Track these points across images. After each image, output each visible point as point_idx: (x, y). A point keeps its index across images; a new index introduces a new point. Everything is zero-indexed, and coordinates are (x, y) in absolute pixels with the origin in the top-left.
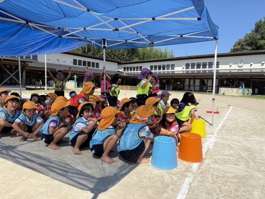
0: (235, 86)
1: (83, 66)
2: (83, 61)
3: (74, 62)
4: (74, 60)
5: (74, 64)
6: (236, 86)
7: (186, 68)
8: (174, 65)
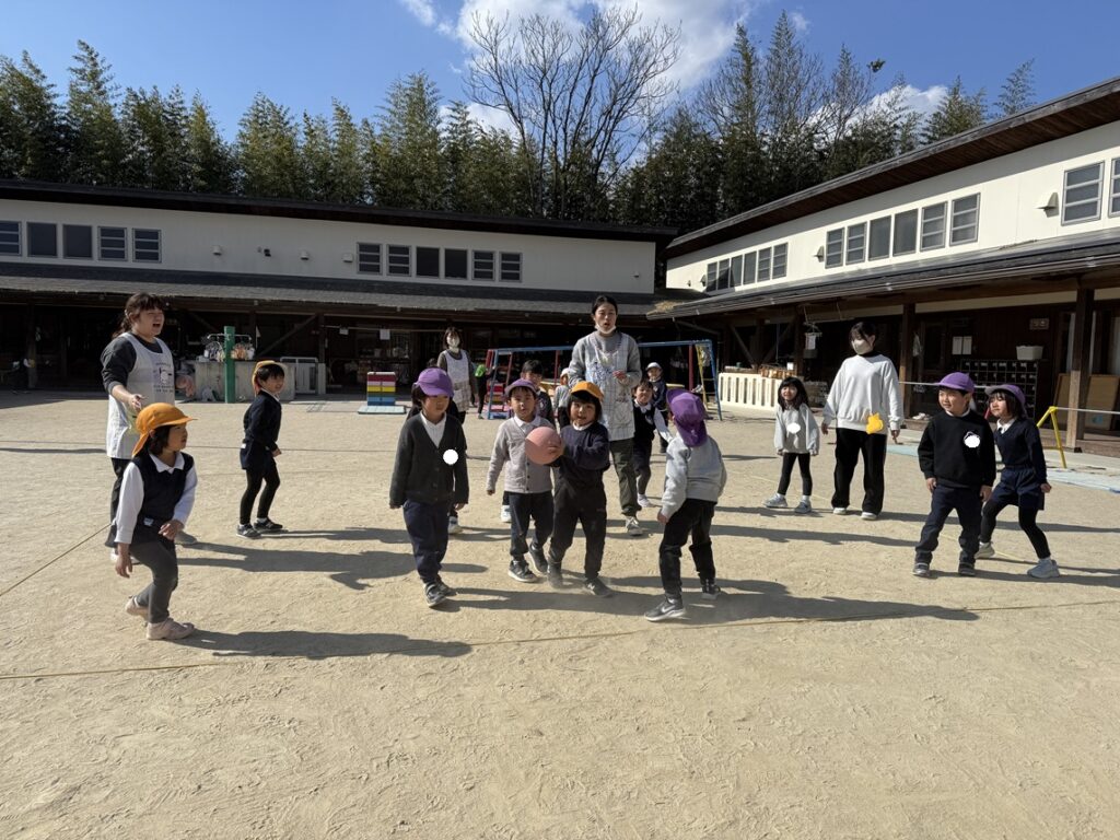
1: (420, 273)
2: (420, 250)
3: (362, 258)
4: (363, 247)
5: (363, 269)
7: (1071, 215)
8: (973, 200)
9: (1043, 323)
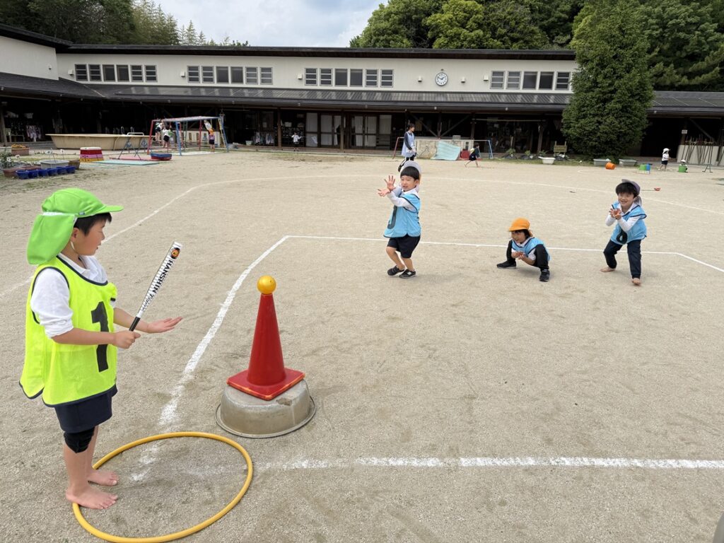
0: (439, 133)
6: (441, 133)
7: (308, 82)
8: (269, 70)
9: (301, 116)
